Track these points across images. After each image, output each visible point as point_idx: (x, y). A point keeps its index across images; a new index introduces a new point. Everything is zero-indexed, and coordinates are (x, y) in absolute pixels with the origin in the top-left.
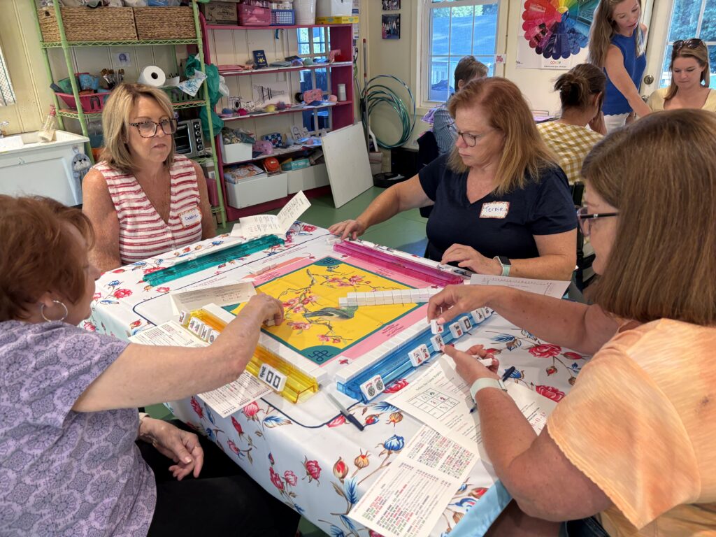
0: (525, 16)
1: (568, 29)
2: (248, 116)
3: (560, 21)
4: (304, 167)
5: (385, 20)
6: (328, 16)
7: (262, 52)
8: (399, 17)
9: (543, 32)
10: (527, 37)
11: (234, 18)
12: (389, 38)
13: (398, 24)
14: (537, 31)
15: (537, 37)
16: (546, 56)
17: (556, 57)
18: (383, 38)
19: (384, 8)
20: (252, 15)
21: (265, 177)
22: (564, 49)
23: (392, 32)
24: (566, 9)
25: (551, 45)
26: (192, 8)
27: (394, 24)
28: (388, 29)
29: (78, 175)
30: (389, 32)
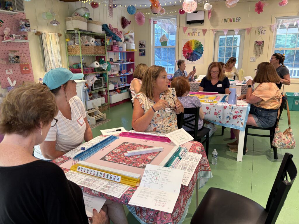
0: (183, 51)
1: (195, 54)
2: (114, 76)
3: (192, 52)
4: (126, 92)
5: (140, 50)
6: (129, 49)
7: (112, 59)
8: (145, 50)
9: (188, 55)
10: (184, 56)
11: (110, 49)
12: (142, 55)
13: (145, 52)
14: (187, 54)
15: (187, 56)
16: (190, 61)
17: (192, 61)
18: (140, 56)
19: (140, 47)
20: (115, 48)
21: (118, 94)
22: (194, 59)
23: (143, 54)
24: (194, 49)
25: (191, 58)
26: (105, 46)
27: (144, 52)
28: (141, 53)
29: (85, 91)
30: (142, 54)
